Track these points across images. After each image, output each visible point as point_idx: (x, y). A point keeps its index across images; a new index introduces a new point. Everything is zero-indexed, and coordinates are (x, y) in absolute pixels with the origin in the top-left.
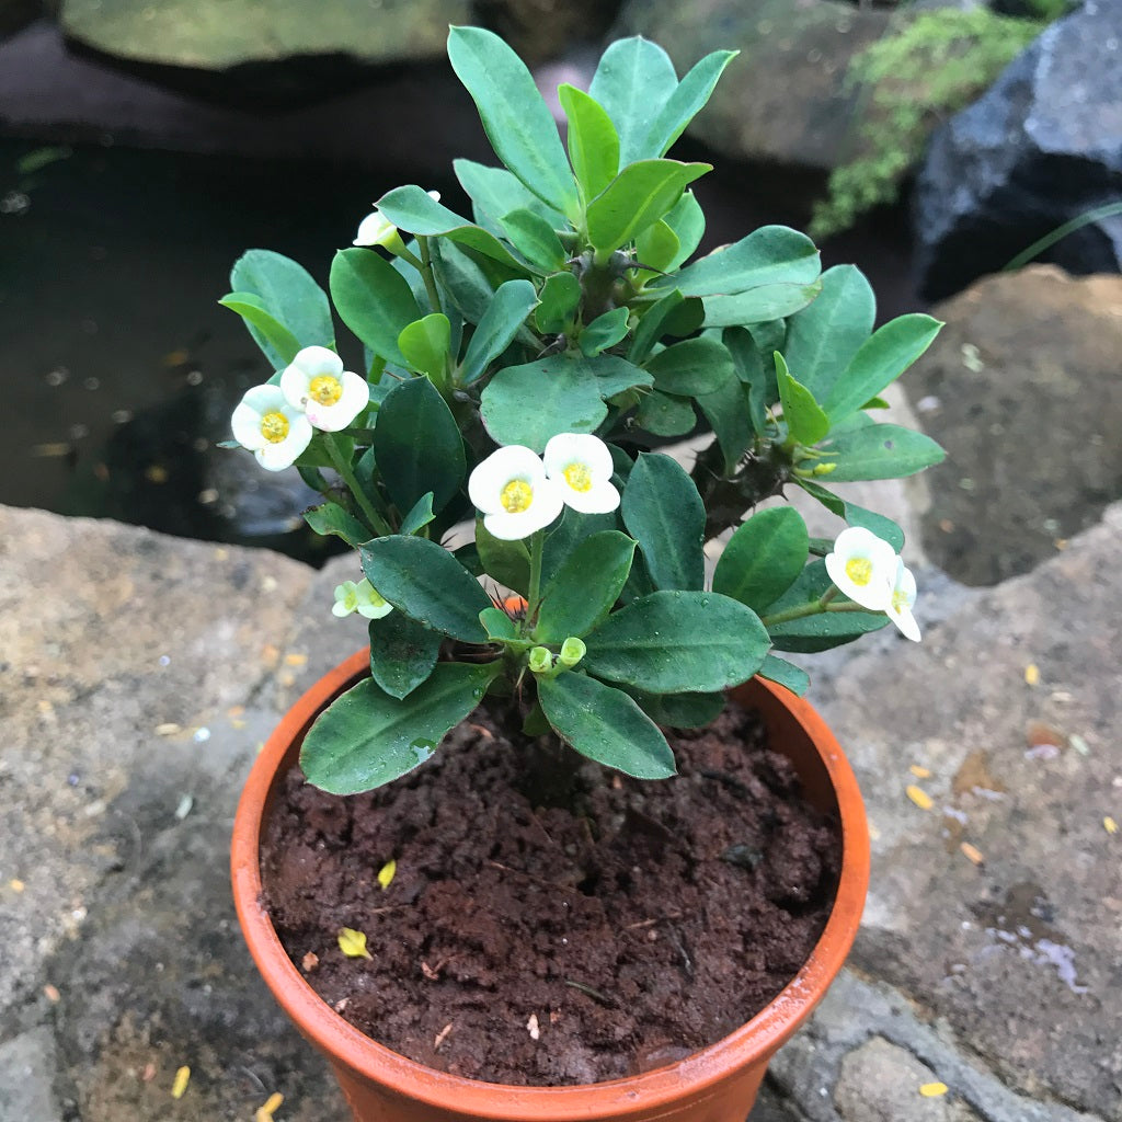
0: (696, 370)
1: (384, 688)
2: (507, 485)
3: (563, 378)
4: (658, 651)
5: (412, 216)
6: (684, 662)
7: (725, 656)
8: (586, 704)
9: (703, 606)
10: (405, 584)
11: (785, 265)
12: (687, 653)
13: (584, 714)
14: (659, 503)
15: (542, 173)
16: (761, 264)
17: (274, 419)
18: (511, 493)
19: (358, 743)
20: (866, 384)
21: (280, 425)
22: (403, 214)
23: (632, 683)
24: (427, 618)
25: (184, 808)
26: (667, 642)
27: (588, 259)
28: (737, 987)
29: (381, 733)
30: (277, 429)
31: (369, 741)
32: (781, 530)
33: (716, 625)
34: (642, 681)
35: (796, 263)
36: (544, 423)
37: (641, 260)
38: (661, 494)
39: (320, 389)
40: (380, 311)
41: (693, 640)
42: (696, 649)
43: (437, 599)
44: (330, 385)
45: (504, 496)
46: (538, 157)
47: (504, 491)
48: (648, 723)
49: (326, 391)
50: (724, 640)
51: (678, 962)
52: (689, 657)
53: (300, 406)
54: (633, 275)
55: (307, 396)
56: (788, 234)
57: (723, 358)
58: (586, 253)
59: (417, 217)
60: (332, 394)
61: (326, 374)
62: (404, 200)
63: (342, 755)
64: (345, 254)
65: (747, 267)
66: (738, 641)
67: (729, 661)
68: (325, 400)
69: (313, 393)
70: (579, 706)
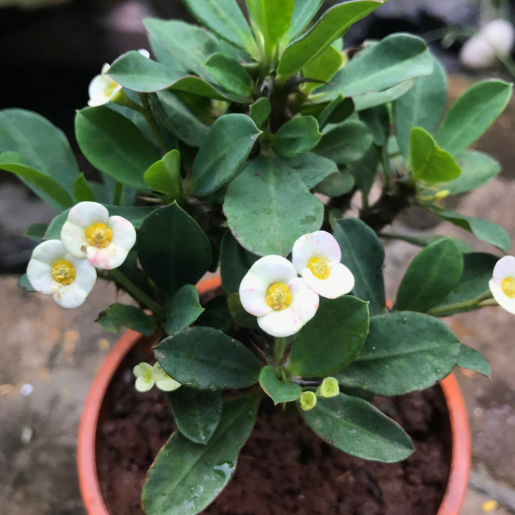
0: (347, 145)
1: (190, 438)
2: (269, 288)
3: (272, 178)
4: (379, 362)
5: (136, 76)
6: (400, 367)
7: (429, 358)
8: (337, 411)
9: (404, 322)
10: (192, 364)
11: (408, 62)
12: (401, 360)
13: (337, 420)
14: (353, 251)
15: (224, 21)
16: (392, 63)
17: (61, 267)
18: (274, 295)
19: (179, 480)
20: (459, 133)
21: (67, 270)
22: (129, 76)
23: (365, 387)
24: (212, 383)
25: (27, 435)
26: (384, 354)
27: (271, 82)
28: (408, 498)
29: (194, 467)
30: (66, 274)
31: (187, 475)
32: (444, 255)
33: (418, 335)
34: (371, 385)
35: (416, 58)
36: (279, 225)
37: (305, 76)
38: (353, 246)
39: (94, 236)
40: (119, 151)
41: (403, 349)
42: (407, 356)
43: (216, 366)
44: (101, 231)
45: (268, 297)
46: (220, 9)
47: (268, 293)
48: (389, 422)
49: (99, 237)
50: (426, 346)
51: (370, 492)
52: (402, 362)
53: (80, 254)
54: (303, 87)
55: (85, 244)
56: (408, 39)
57: (364, 132)
58: (268, 78)
59: (142, 77)
60: (105, 238)
61: (97, 221)
62: (128, 65)
63: (171, 491)
64: (82, 113)
65: (382, 67)
66: (435, 345)
67: (433, 361)
68: (100, 243)
69: (89, 240)
70: (332, 414)
